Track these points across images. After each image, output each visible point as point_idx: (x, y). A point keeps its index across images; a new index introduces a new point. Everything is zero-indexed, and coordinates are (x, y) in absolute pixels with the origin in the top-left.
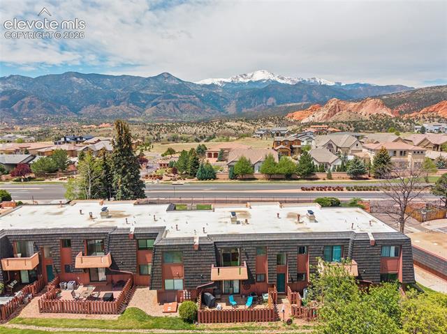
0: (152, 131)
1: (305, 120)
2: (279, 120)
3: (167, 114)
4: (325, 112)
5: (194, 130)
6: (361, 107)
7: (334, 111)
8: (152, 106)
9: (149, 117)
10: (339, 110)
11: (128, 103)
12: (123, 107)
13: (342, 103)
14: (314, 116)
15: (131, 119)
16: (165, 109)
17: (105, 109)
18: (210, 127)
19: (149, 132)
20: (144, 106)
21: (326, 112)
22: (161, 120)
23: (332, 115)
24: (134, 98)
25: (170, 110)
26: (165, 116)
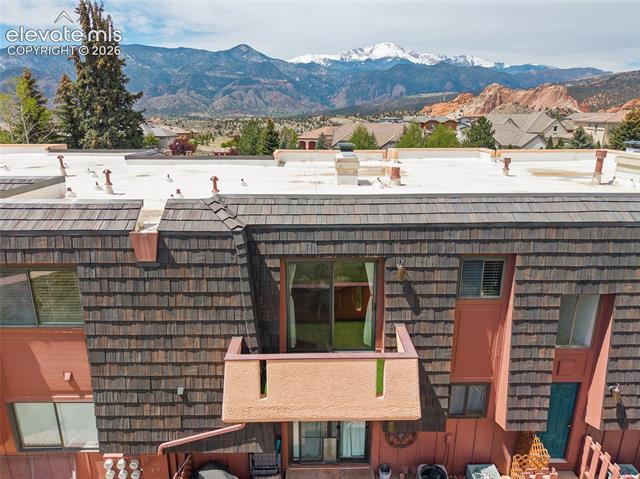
0: (222, 130)
3: (245, 107)
4: (479, 105)
6: (534, 97)
7: (493, 103)
8: (224, 95)
9: (220, 111)
10: (501, 103)
11: (189, 90)
12: (181, 95)
13: (506, 91)
14: (462, 111)
15: (193, 114)
16: (242, 99)
17: (155, 99)
18: (307, 124)
19: (217, 131)
20: (212, 94)
21: (481, 105)
23: (490, 110)
24: (197, 82)
25: (250, 101)
26: (242, 110)
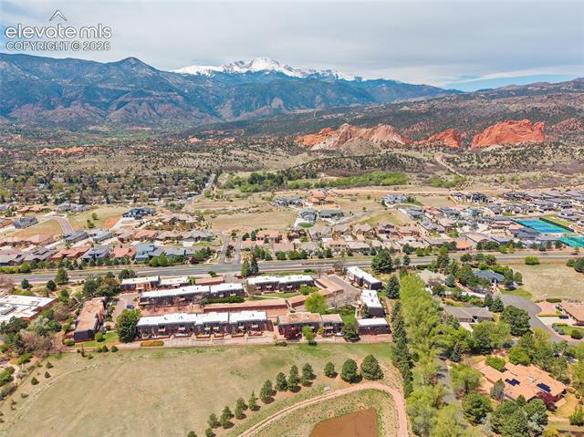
0: (147, 164)
1: (316, 147)
2: (289, 146)
3: (140, 119)
5: (196, 163)
6: (372, 133)
7: (345, 138)
8: (119, 108)
9: (118, 124)
10: (351, 137)
11: (84, 102)
12: (77, 108)
13: (354, 129)
14: (324, 144)
15: (91, 128)
16: (136, 112)
17: (51, 112)
20: (107, 105)
21: (337, 139)
22: (134, 128)
23: (343, 142)
24: (90, 94)
25: (144, 113)
26: (139, 123)
